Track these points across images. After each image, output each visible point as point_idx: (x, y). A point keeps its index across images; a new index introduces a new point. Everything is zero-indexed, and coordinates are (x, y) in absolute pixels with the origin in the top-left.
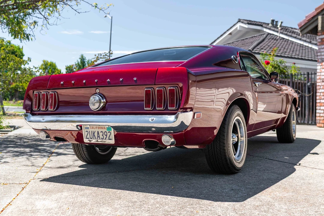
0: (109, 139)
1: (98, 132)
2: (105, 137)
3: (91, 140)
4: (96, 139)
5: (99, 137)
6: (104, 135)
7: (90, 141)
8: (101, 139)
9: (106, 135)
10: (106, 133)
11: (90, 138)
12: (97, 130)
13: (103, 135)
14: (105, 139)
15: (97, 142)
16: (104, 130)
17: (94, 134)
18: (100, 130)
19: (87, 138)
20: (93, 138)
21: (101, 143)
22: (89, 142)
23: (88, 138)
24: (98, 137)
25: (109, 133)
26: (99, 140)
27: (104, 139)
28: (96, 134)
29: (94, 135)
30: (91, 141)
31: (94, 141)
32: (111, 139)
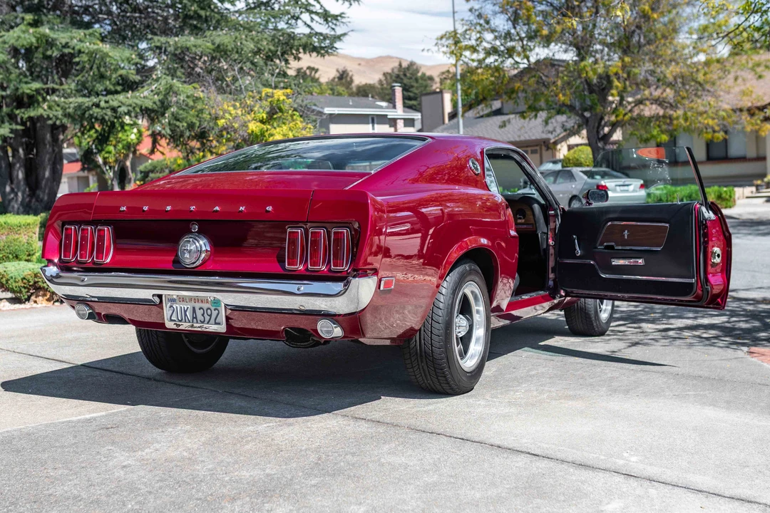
0: (216, 323)
1: (194, 308)
2: (207, 318)
3: (180, 323)
4: (189, 322)
5: (196, 318)
6: (205, 315)
8: (199, 322)
9: (210, 316)
10: (209, 311)
12: (191, 305)
13: (203, 315)
14: (208, 323)
15: (191, 329)
16: (205, 306)
17: (185, 312)
18: (197, 305)
19: (171, 320)
20: (183, 320)
21: (199, 329)
23: (175, 320)
24: (193, 318)
25: (217, 311)
26: (195, 325)
27: (206, 322)
28: (190, 313)
29: (186, 315)
30: (179, 325)
31: (185, 326)
32: (219, 324)
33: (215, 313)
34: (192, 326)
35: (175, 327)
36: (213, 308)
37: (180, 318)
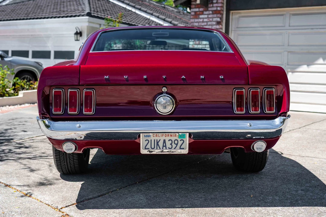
0: (180, 148)
1: (164, 141)
2: (174, 146)
3: (153, 150)
4: (160, 149)
5: (165, 146)
6: (173, 144)
7: (150, 151)
8: (167, 148)
9: (177, 144)
10: (176, 142)
11: (150, 148)
12: (162, 139)
13: (171, 144)
14: (175, 149)
15: (161, 153)
16: (173, 138)
17: (158, 143)
18: (167, 139)
19: (145, 149)
20: (156, 148)
21: (168, 153)
22: (149, 153)
23: (148, 149)
24: (163, 146)
25: (182, 141)
26: (164, 151)
27: (173, 148)
28: (161, 144)
29: (158, 144)
30: (152, 152)
31: (156, 152)
32: (183, 149)
33: (180, 143)
34: (162, 151)
35: (148, 153)
36: (179, 140)
37: (153, 147)
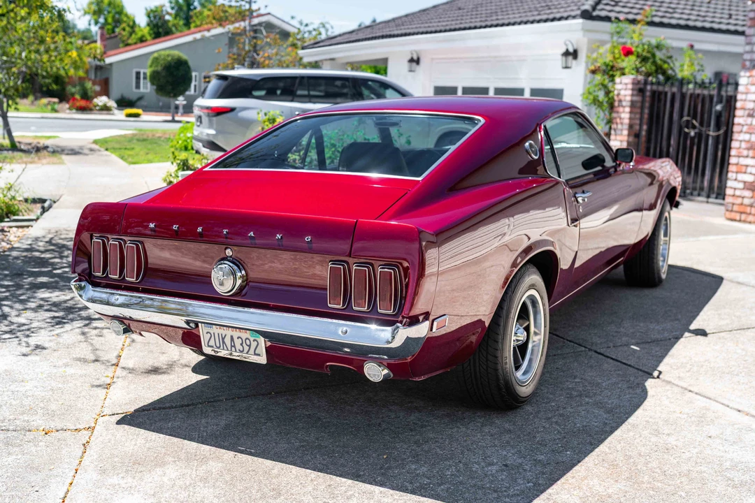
0: (255, 354)
1: (232, 337)
2: (246, 348)
3: (219, 350)
4: (228, 350)
5: (234, 346)
6: (244, 345)
7: (215, 351)
8: (238, 351)
9: (249, 347)
10: (248, 342)
11: (215, 347)
12: (228, 335)
13: (242, 344)
14: (247, 353)
15: (229, 357)
16: (243, 337)
17: (223, 339)
18: (235, 336)
19: (208, 345)
20: (222, 347)
21: (238, 358)
23: (212, 346)
24: (232, 346)
25: (256, 343)
26: (234, 354)
27: (245, 351)
28: (228, 341)
29: (224, 342)
30: (218, 352)
31: (223, 353)
32: (259, 355)
33: (254, 345)
34: (231, 354)
35: (213, 353)
36: (251, 339)
37: (218, 345)
